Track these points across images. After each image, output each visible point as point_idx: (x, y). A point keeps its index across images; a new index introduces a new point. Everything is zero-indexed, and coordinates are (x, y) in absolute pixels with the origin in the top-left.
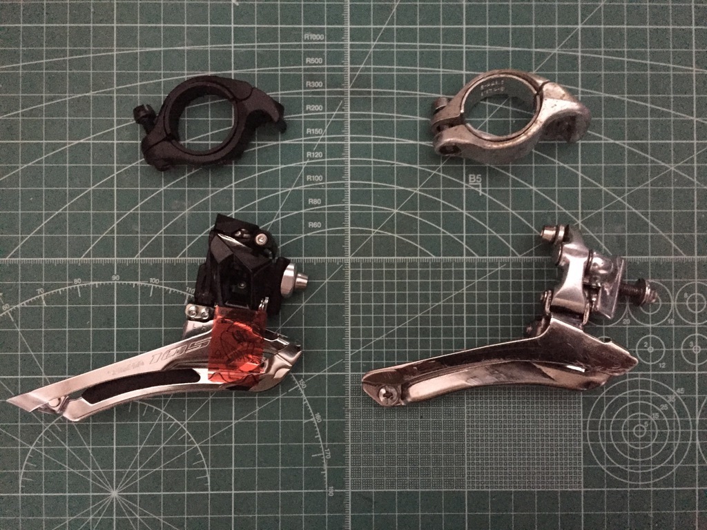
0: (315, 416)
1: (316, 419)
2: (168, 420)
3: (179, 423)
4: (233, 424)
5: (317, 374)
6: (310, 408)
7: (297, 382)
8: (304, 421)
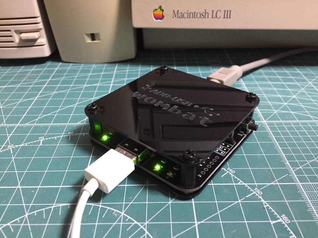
0: (282, 218)
1: (284, 220)
2: (127, 222)
3: (139, 224)
4: (196, 225)
5: (269, 184)
6: (273, 211)
7: (252, 190)
8: (272, 222)
